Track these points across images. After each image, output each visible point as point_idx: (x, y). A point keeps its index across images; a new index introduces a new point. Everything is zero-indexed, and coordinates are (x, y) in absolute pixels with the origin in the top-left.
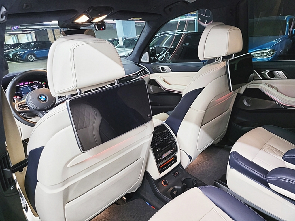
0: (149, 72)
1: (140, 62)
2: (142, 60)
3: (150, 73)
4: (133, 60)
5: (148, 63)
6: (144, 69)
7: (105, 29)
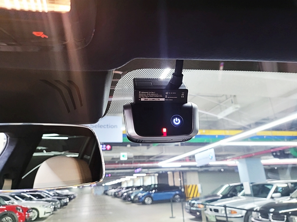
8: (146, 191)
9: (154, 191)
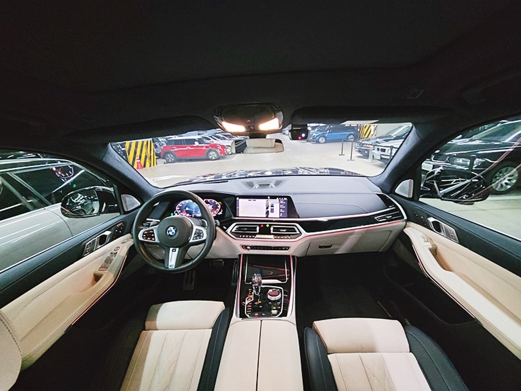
0: (405, 218)
1: (392, 192)
2: (397, 191)
3: (408, 220)
4: (381, 186)
5: (409, 200)
6: (398, 209)
7: (306, 138)
8: (321, 131)
9: (328, 131)
